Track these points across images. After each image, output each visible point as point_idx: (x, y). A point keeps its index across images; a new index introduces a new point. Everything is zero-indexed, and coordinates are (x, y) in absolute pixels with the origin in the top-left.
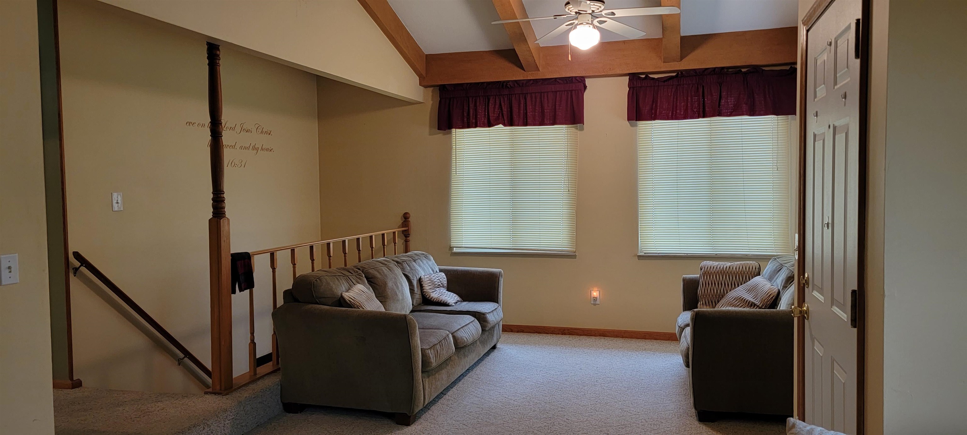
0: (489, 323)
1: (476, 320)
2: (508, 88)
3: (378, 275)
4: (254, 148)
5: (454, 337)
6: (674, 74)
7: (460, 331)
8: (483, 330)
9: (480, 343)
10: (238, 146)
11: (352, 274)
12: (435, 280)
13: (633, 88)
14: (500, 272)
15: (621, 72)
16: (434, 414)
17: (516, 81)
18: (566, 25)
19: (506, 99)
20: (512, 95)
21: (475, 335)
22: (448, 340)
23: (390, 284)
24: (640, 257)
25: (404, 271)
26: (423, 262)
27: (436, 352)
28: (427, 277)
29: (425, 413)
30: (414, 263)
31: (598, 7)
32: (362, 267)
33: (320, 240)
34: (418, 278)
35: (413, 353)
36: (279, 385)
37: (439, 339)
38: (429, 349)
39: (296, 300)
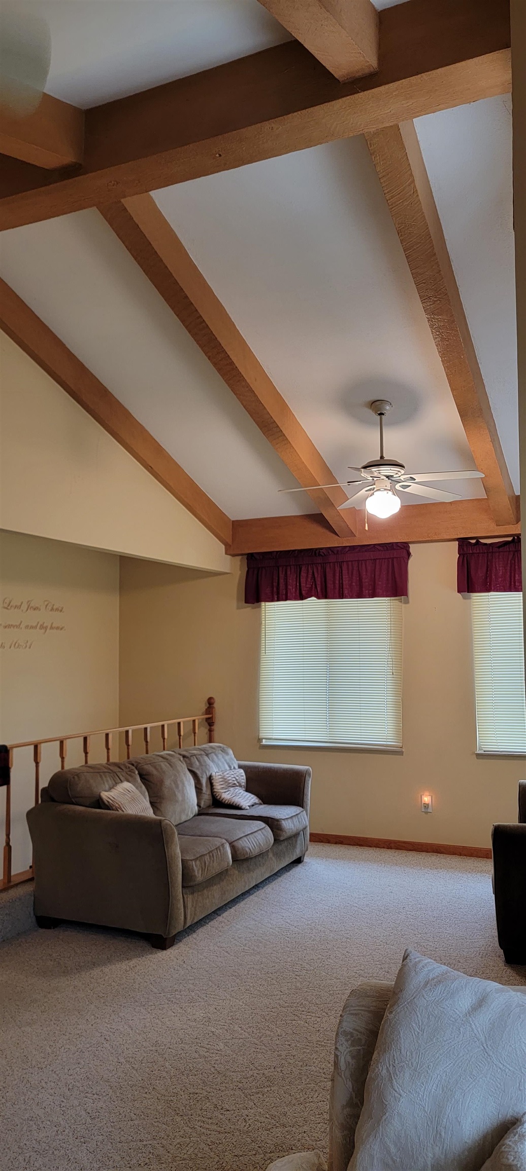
0: (285, 831)
1: (267, 827)
2: (322, 556)
3: (155, 772)
4: (42, 627)
5: (233, 847)
6: (510, 539)
7: (242, 839)
8: (277, 840)
9: (274, 855)
10: (23, 626)
11: (122, 770)
12: (230, 778)
13: (464, 555)
14: (307, 771)
15: (448, 537)
16: (198, 938)
17: (330, 548)
18: (366, 491)
19: (319, 568)
20: (326, 563)
21: (262, 845)
22: (222, 851)
23: (168, 782)
24: (479, 756)
25: (191, 767)
26: (217, 757)
27: (203, 864)
28: (219, 774)
29: (188, 936)
30: (206, 758)
31: (396, 472)
32: (136, 762)
33: (118, 726)
34: (208, 776)
35: (169, 864)
36: (32, 894)
37: (210, 849)
38: (193, 860)
39: (53, 800)
